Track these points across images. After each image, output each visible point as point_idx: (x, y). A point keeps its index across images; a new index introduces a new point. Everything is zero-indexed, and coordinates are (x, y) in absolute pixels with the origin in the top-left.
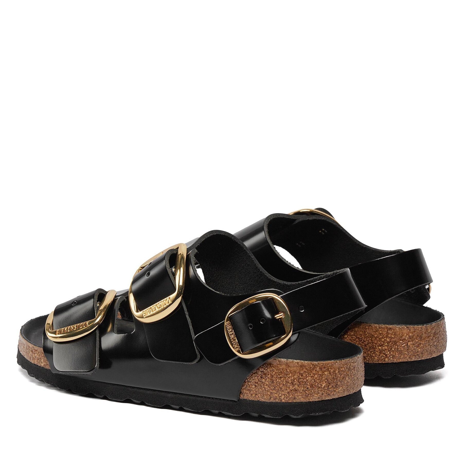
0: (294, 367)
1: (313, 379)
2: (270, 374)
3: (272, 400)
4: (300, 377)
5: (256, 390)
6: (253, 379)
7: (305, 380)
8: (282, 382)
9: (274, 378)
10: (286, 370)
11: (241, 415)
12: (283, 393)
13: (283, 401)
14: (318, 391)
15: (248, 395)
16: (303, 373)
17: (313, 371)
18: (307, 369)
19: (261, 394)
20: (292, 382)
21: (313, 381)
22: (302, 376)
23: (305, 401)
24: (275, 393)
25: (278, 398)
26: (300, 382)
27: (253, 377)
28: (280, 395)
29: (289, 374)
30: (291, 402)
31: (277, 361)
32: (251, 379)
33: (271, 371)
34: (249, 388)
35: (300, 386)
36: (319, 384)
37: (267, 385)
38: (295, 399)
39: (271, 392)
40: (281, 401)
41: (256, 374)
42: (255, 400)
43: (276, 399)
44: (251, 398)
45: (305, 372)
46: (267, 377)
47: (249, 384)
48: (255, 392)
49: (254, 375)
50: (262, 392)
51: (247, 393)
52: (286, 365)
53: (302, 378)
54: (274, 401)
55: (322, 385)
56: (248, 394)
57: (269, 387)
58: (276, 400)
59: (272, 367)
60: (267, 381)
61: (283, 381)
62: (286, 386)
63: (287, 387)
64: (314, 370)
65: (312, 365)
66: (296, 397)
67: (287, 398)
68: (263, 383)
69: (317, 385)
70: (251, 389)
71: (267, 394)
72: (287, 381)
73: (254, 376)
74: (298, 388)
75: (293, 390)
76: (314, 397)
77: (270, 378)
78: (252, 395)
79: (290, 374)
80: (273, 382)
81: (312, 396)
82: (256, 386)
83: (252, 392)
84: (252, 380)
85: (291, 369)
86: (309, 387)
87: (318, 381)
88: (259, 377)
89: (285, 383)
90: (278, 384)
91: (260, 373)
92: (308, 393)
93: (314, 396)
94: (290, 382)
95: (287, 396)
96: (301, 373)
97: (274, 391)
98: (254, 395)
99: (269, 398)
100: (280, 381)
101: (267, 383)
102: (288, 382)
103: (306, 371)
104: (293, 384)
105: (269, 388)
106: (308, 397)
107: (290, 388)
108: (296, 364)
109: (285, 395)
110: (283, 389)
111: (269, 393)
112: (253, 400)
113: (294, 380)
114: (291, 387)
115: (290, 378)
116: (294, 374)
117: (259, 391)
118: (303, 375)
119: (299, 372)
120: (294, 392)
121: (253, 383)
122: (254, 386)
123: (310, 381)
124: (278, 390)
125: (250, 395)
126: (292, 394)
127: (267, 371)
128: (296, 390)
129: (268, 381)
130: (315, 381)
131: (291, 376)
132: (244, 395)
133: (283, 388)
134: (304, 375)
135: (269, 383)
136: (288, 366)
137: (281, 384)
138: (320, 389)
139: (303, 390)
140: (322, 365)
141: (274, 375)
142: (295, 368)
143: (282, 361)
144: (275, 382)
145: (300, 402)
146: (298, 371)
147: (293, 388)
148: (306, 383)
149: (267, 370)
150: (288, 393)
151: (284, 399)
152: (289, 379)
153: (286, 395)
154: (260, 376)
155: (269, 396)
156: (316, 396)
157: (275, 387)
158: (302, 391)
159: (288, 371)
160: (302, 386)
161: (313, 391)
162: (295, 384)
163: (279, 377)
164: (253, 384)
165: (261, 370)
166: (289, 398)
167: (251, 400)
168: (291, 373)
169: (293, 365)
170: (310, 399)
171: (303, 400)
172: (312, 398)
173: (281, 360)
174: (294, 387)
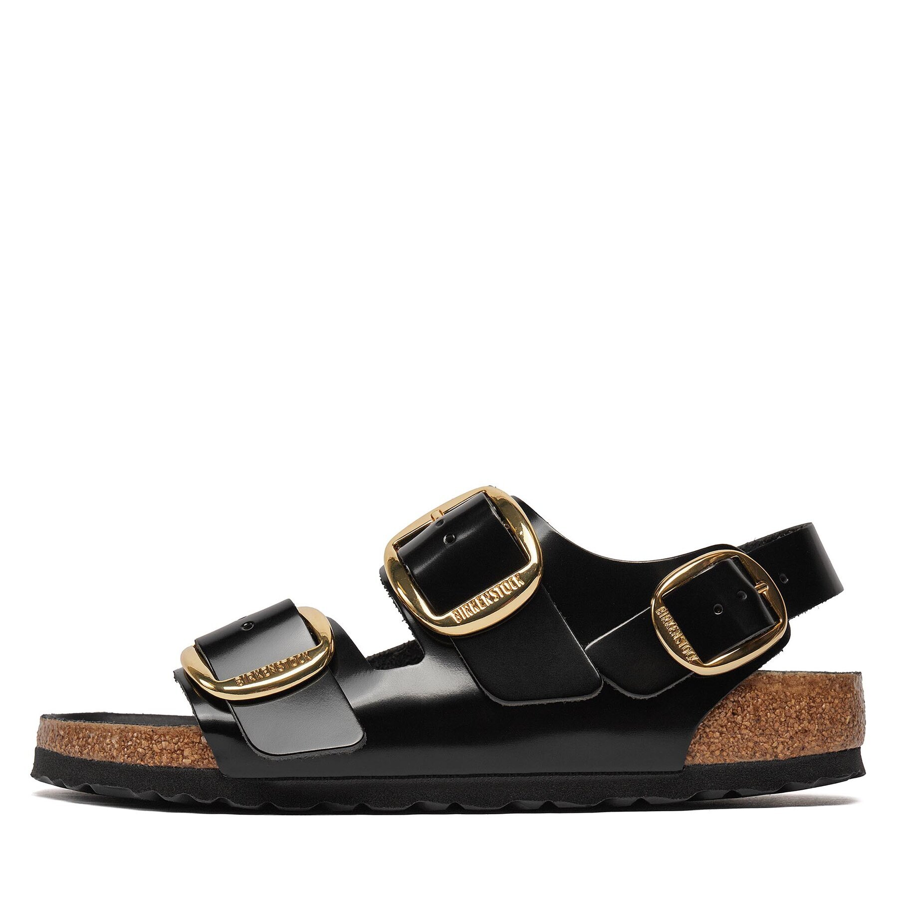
0: (797, 685)
1: (832, 707)
2: (751, 704)
3: (758, 757)
4: (812, 704)
5: (723, 741)
6: (716, 720)
7: (820, 710)
8: (777, 717)
9: (762, 711)
10: (784, 694)
11: (691, 797)
12: (782, 740)
13: (781, 756)
14: (842, 730)
15: (704, 755)
16: (815, 698)
17: (831, 691)
18: (821, 688)
19: (733, 747)
20: (797, 716)
21: (833, 710)
22: (814, 702)
23: (821, 752)
24: (765, 743)
25: (771, 751)
26: (812, 714)
27: (714, 716)
28: (775, 745)
29: (791, 701)
30: (796, 757)
31: (765, 678)
32: (710, 720)
33: (753, 699)
34: (706, 740)
35: (812, 722)
36: (842, 717)
37: (746, 728)
38: (803, 749)
39: (756, 740)
40: (776, 756)
41: (722, 708)
42: (720, 762)
43: (765, 753)
44: (712, 760)
45: (818, 693)
46: (746, 712)
47: (708, 730)
48: (720, 745)
49: (717, 711)
50: (736, 744)
51: (703, 751)
52: (783, 684)
53: (814, 705)
54: (761, 759)
55: (846, 719)
56: (705, 753)
57: (751, 732)
58: (766, 755)
59: (754, 691)
60: (747, 719)
61: (779, 716)
62: (786, 725)
63: (788, 727)
64: (833, 690)
65: (827, 681)
66: (806, 745)
67: (788, 749)
68: (736, 724)
69: (840, 719)
70: (712, 740)
71: (745, 746)
72: (788, 714)
73: (717, 713)
74: (809, 727)
75: (800, 731)
76: (837, 743)
77: (752, 713)
78: (712, 752)
79: (793, 700)
80: (758, 720)
81: (833, 741)
82: (721, 733)
83: (713, 748)
84: (713, 723)
85: (793, 691)
86: (828, 723)
87: (840, 711)
88: (729, 714)
89: (783, 720)
90: (771, 723)
91: (730, 705)
92: (826, 736)
93: (836, 741)
94: (794, 716)
95: (788, 745)
96: (813, 697)
97: (762, 739)
98: (717, 753)
99: (751, 755)
100: (773, 716)
101: (748, 724)
102: (790, 717)
103: (820, 691)
104: (799, 719)
105: (751, 734)
106: (827, 744)
107: (793, 727)
108: (802, 679)
109: (785, 744)
110: (780, 732)
111: (751, 744)
112: (716, 764)
113: (800, 711)
114: (796, 725)
115: (793, 707)
116: (800, 699)
117: (729, 742)
118: (815, 699)
119: (809, 694)
120: (802, 736)
121: (715, 728)
122: (718, 734)
123: (829, 712)
124: (771, 735)
125: (709, 753)
126: (799, 741)
127: (744, 700)
128: (806, 731)
129: (749, 719)
130: (836, 711)
131: (794, 704)
132: (696, 755)
133: (781, 729)
134: (818, 700)
135: (751, 723)
136: (786, 685)
137: (776, 721)
138: (844, 727)
139: (818, 729)
140: (842, 679)
141: (761, 705)
142: (800, 688)
143: (775, 676)
144: (763, 719)
145: (812, 755)
146: (805, 694)
147: (800, 728)
148: (823, 715)
149: (744, 697)
150: (791, 738)
151: (781, 752)
152: (790, 709)
153: (787, 743)
154: (731, 710)
155: (752, 749)
156: (839, 740)
157: (763, 730)
158: (816, 732)
159: (788, 694)
160: (816, 721)
161: (834, 732)
162: (804, 719)
163: (772, 708)
164: (716, 730)
165: (732, 700)
166: (792, 749)
167: (710, 763)
168: (793, 698)
169: (795, 682)
170: (829, 747)
171: (818, 750)
172: (832, 744)
173: (772, 675)
174: (801, 725)
